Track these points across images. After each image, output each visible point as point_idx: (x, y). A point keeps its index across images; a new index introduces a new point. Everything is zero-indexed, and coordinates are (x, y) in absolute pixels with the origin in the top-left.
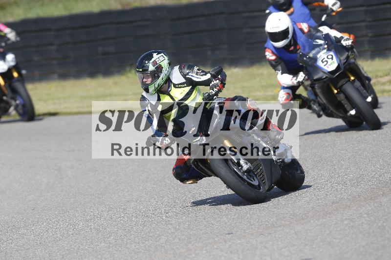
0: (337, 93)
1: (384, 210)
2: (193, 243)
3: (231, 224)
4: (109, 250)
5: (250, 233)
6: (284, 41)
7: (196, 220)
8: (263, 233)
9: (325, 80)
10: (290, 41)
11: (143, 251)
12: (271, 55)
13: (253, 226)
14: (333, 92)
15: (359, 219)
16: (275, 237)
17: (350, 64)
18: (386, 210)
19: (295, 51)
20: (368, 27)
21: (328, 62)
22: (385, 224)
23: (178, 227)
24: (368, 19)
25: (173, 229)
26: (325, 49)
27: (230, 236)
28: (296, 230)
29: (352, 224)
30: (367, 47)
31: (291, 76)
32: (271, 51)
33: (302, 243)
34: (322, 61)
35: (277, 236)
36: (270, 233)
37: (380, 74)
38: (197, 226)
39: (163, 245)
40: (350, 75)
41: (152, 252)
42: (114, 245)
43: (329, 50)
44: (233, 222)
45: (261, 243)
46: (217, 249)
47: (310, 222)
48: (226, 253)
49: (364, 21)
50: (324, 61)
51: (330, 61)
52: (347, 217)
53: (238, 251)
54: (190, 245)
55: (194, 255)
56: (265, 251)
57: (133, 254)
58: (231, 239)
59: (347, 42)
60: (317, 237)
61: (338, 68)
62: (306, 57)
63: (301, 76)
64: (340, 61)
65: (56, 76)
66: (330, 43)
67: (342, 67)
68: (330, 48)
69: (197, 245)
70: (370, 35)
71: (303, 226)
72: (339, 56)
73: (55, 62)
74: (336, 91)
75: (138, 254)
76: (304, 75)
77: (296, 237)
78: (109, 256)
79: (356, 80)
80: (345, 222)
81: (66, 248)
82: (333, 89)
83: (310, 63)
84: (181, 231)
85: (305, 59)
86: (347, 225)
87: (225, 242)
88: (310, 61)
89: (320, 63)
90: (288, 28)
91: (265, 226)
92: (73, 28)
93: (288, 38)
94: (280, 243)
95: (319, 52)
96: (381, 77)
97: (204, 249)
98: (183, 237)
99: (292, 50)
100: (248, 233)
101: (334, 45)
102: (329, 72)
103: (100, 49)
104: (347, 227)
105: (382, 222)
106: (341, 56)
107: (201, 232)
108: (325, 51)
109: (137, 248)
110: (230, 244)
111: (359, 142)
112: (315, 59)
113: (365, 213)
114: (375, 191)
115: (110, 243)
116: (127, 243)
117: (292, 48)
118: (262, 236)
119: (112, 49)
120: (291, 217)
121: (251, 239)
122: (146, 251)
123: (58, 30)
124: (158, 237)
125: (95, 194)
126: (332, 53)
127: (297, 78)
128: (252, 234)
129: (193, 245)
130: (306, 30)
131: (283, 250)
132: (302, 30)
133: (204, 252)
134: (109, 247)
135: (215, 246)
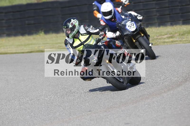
0: (135, 42)
1: (165, 100)
2: (72, 116)
3: (90, 107)
4: (31, 119)
5: (100, 111)
6: (110, 16)
7: (73, 105)
8: (106, 111)
9: (130, 35)
10: (112, 16)
11: (48, 120)
12: (103, 22)
13: (101, 108)
14: (133, 41)
15: (153, 104)
16: (112, 113)
17: (142, 28)
18: (166, 99)
19: (115, 21)
20: (157, 11)
21: (131, 27)
22: (165, 106)
23: (65, 108)
24: (157, 7)
25: (62, 109)
26: (130, 20)
27: (90, 112)
28: (122, 109)
29: (149, 106)
30: (156, 21)
31: (113, 33)
32: (103, 21)
33: (125, 116)
34: (128, 26)
35: (113, 112)
36: (109, 111)
37: (163, 34)
38: (74, 108)
39: (57, 117)
40: (141, 33)
41: (52, 120)
42: (33, 117)
43: (132, 21)
44: (92, 105)
45: (105, 116)
46: (84, 118)
47: (129, 105)
48: (88, 120)
49: (155, 8)
50: (129, 26)
51: (132, 26)
52: (147, 103)
53: (94, 120)
54: (71, 117)
55: (72, 122)
56: (107, 119)
57: (43, 121)
58: (91, 114)
59: (140, 18)
60: (132, 112)
61: (136, 30)
62: (120, 24)
63: (118, 33)
64: (137, 26)
65: (5, 35)
66: (132, 18)
67: (138, 29)
68: (133, 20)
69: (74, 116)
70: (158, 15)
71: (125, 108)
72: (137, 24)
73: (5, 28)
74: (134, 41)
75: (45, 121)
76: (119, 33)
77: (122, 113)
78: (31, 122)
79: (144, 36)
80: (146, 106)
81: (10, 118)
82: (133, 40)
83: (122, 27)
84: (66, 110)
85: (120, 25)
86: (147, 107)
87: (88, 115)
88: (123, 26)
89: (127, 27)
90: (112, 10)
91: (107, 107)
92: (13, 12)
93: (111, 15)
94: (114, 115)
95: (127, 22)
96: (163, 35)
97: (78, 118)
98: (67, 113)
99: (113, 21)
100: (99, 111)
101: (134, 19)
102: (132, 32)
103: (27, 22)
104: (147, 108)
105: (164, 105)
106: (138, 24)
107: (76, 111)
108: (130, 21)
109: (45, 118)
110: (90, 116)
111: (153, 67)
112: (125, 25)
113: (156, 101)
114: (160, 90)
115: (32, 116)
116: (40, 116)
117: (113, 20)
118: (106, 112)
119: (32, 22)
120: (120, 103)
121: (101, 114)
122: (49, 120)
123: (6, 13)
124: (55, 113)
125: (24, 92)
126: (133, 23)
127: (116, 34)
128: (101, 111)
129: (72, 117)
130: (120, 11)
131: (116, 119)
132: (118, 11)
133: (77, 120)
134: (31, 118)
135: (83, 117)
